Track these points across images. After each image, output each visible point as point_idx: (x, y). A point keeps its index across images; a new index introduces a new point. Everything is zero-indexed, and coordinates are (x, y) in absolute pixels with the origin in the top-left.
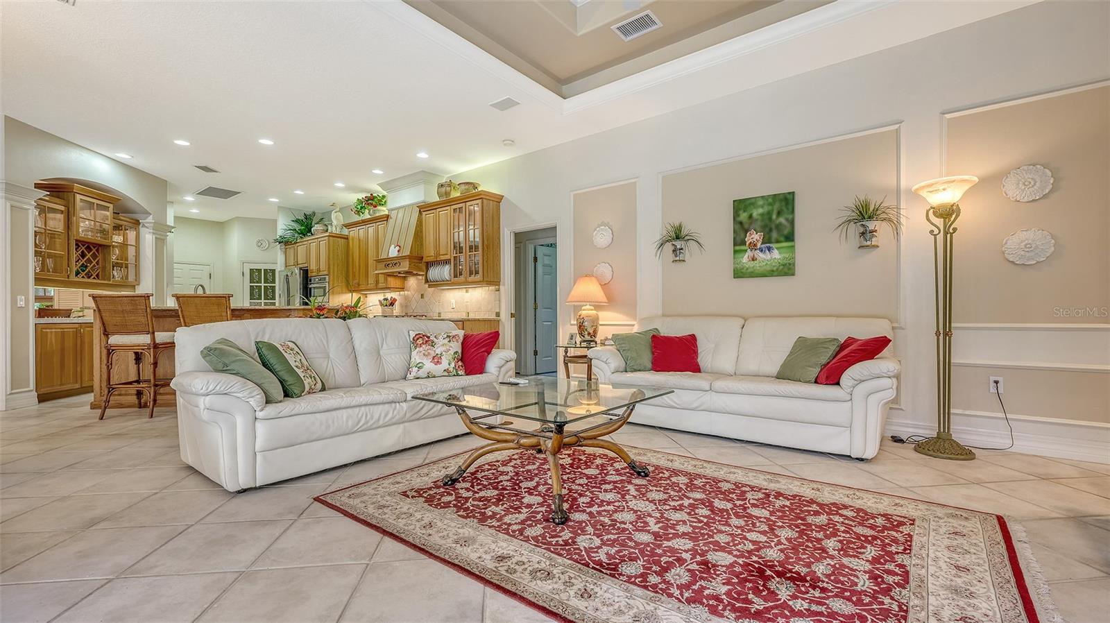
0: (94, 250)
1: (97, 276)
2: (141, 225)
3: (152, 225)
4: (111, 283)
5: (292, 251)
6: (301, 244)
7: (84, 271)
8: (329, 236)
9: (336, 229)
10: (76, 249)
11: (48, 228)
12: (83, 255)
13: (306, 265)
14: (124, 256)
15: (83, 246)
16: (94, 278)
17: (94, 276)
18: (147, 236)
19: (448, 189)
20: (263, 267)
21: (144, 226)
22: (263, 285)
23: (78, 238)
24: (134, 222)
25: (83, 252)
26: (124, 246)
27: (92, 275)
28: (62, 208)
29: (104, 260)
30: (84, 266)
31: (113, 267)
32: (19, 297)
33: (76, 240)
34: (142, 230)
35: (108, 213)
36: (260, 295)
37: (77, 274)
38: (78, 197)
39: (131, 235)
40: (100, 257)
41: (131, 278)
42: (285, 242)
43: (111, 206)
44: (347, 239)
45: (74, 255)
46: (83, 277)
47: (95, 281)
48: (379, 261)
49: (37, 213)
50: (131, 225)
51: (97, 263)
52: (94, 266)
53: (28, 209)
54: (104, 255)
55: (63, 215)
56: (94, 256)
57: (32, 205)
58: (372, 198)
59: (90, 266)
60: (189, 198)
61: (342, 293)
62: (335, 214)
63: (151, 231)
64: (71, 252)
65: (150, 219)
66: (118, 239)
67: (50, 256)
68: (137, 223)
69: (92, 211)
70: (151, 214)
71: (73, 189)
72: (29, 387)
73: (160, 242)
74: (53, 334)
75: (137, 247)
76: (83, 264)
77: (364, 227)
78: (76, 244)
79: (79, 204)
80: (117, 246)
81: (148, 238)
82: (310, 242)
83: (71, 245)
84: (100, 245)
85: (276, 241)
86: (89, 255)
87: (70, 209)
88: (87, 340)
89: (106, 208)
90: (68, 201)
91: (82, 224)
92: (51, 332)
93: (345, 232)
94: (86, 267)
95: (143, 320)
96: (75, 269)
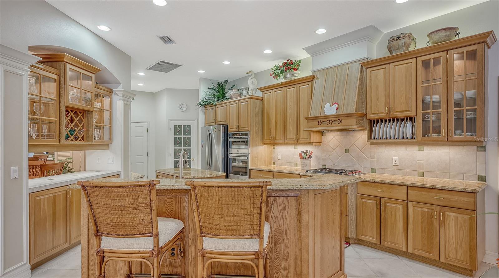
0: (80, 115)
1: (83, 138)
2: (113, 93)
3: (122, 93)
4: (93, 143)
5: (212, 111)
6: (220, 106)
7: (72, 135)
8: (250, 98)
9: (252, 92)
10: (66, 115)
11: (42, 95)
12: (72, 120)
13: (226, 122)
14: (101, 120)
15: (72, 111)
16: (80, 140)
17: (80, 138)
18: (118, 102)
19: (408, 40)
20: (183, 123)
21: (116, 94)
22: (183, 136)
23: (68, 105)
24: (109, 90)
25: (72, 117)
26: (102, 111)
27: (79, 138)
28: (55, 77)
29: (88, 123)
30: (73, 130)
31: (94, 129)
32: (13, 168)
33: (66, 107)
34: (114, 97)
35: (90, 82)
36: (181, 144)
37: (67, 137)
38: (68, 66)
39: (107, 101)
40: (85, 121)
41: (106, 138)
42: (205, 105)
43: (93, 76)
44: (262, 100)
45: (65, 121)
46: (72, 140)
47: (81, 143)
48: (310, 119)
49: (34, 82)
50: (106, 93)
51: (83, 126)
52: (80, 129)
53: (21, 75)
54: (88, 120)
55: (55, 84)
56: (81, 121)
57: (27, 71)
58: (291, 63)
59: (77, 130)
60: (141, 74)
61: (258, 145)
62: (252, 80)
63: (121, 98)
64: (62, 118)
65: (120, 88)
66: (98, 105)
67: (44, 122)
68: (111, 91)
69: (79, 81)
70: (121, 84)
71: (64, 58)
72: (23, 261)
73: (127, 108)
74: (46, 201)
75: (111, 111)
76: (72, 128)
77: (283, 89)
78: (67, 111)
79: (69, 73)
80: (96, 112)
81: (118, 104)
82: (229, 104)
83: (62, 111)
84: (85, 111)
85: (199, 104)
86: (76, 120)
87: (61, 78)
88: (75, 199)
89: (89, 78)
90: (60, 70)
91: (71, 93)
92: (44, 199)
93: (260, 94)
94: (75, 130)
95: (146, 217)
96: (65, 133)
